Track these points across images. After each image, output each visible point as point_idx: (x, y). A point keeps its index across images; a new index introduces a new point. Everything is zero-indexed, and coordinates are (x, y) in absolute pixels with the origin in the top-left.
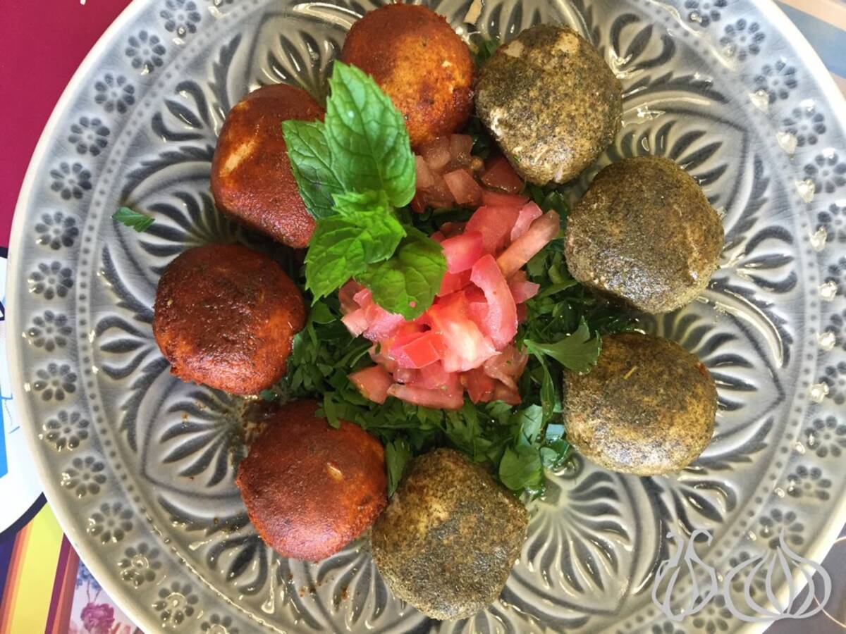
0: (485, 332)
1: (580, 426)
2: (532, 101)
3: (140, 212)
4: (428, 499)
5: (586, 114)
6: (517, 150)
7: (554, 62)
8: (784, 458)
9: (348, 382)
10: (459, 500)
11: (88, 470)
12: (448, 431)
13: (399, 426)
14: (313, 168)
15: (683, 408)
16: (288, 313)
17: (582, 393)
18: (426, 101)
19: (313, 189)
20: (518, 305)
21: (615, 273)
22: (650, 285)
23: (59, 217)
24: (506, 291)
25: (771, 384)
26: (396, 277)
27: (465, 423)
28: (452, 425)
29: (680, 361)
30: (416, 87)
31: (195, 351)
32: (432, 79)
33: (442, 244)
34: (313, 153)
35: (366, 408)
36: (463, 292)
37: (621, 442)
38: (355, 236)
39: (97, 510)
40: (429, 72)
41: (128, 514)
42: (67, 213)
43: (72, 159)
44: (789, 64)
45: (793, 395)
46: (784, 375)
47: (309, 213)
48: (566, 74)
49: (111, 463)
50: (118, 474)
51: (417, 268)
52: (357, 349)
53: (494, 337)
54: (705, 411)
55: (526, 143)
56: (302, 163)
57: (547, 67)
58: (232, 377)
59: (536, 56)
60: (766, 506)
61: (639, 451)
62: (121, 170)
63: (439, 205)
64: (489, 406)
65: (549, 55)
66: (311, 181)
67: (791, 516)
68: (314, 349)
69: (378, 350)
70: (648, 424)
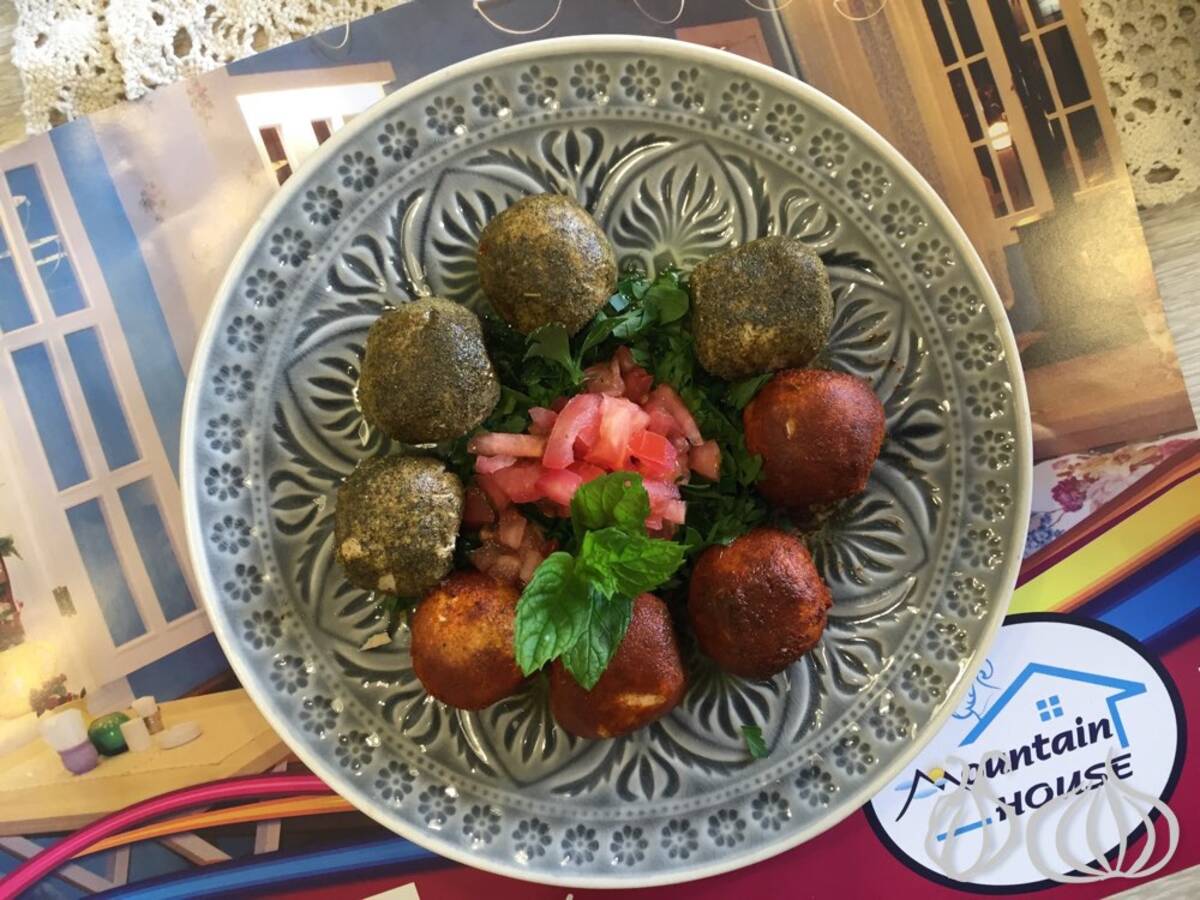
0: (598, 418)
1: (600, 292)
2: (413, 537)
3: (746, 742)
4: (747, 348)
5: (388, 491)
6: (453, 515)
7: (373, 547)
8: (487, 131)
9: (722, 478)
10: (728, 326)
11: (961, 601)
12: (689, 376)
13: (719, 414)
14: (600, 641)
15: (523, 239)
16: (715, 564)
17: (577, 313)
18: (480, 609)
19: (614, 628)
20: (558, 413)
21: (475, 369)
22: (461, 338)
23: (804, 795)
24: (557, 430)
25: (444, 187)
26: (621, 512)
27: (673, 370)
28: (683, 378)
29: (493, 269)
30: (478, 624)
31: (800, 600)
32: (462, 618)
33: (567, 504)
34: (590, 652)
35: (729, 448)
36: (586, 458)
37: (585, 257)
38: (620, 565)
39: (981, 567)
40: (459, 624)
41: (964, 543)
42: (797, 791)
43: (754, 824)
44: (213, 386)
45: (438, 166)
46: (430, 185)
47: (632, 616)
48: (374, 531)
49: (940, 590)
50: (943, 578)
51: (600, 504)
52: (695, 493)
53: (595, 408)
54: (511, 223)
55: (443, 513)
56: (604, 652)
57: (381, 547)
58: (794, 560)
59: (380, 562)
60: (532, 112)
61: (579, 240)
62: (729, 783)
63: (539, 533)
64: (645, 365)
65: (372, 553)
66: (609, 636)
67: (523, 90)
68: (723, 523)
69: (680, 479)
70: (556, 252)
